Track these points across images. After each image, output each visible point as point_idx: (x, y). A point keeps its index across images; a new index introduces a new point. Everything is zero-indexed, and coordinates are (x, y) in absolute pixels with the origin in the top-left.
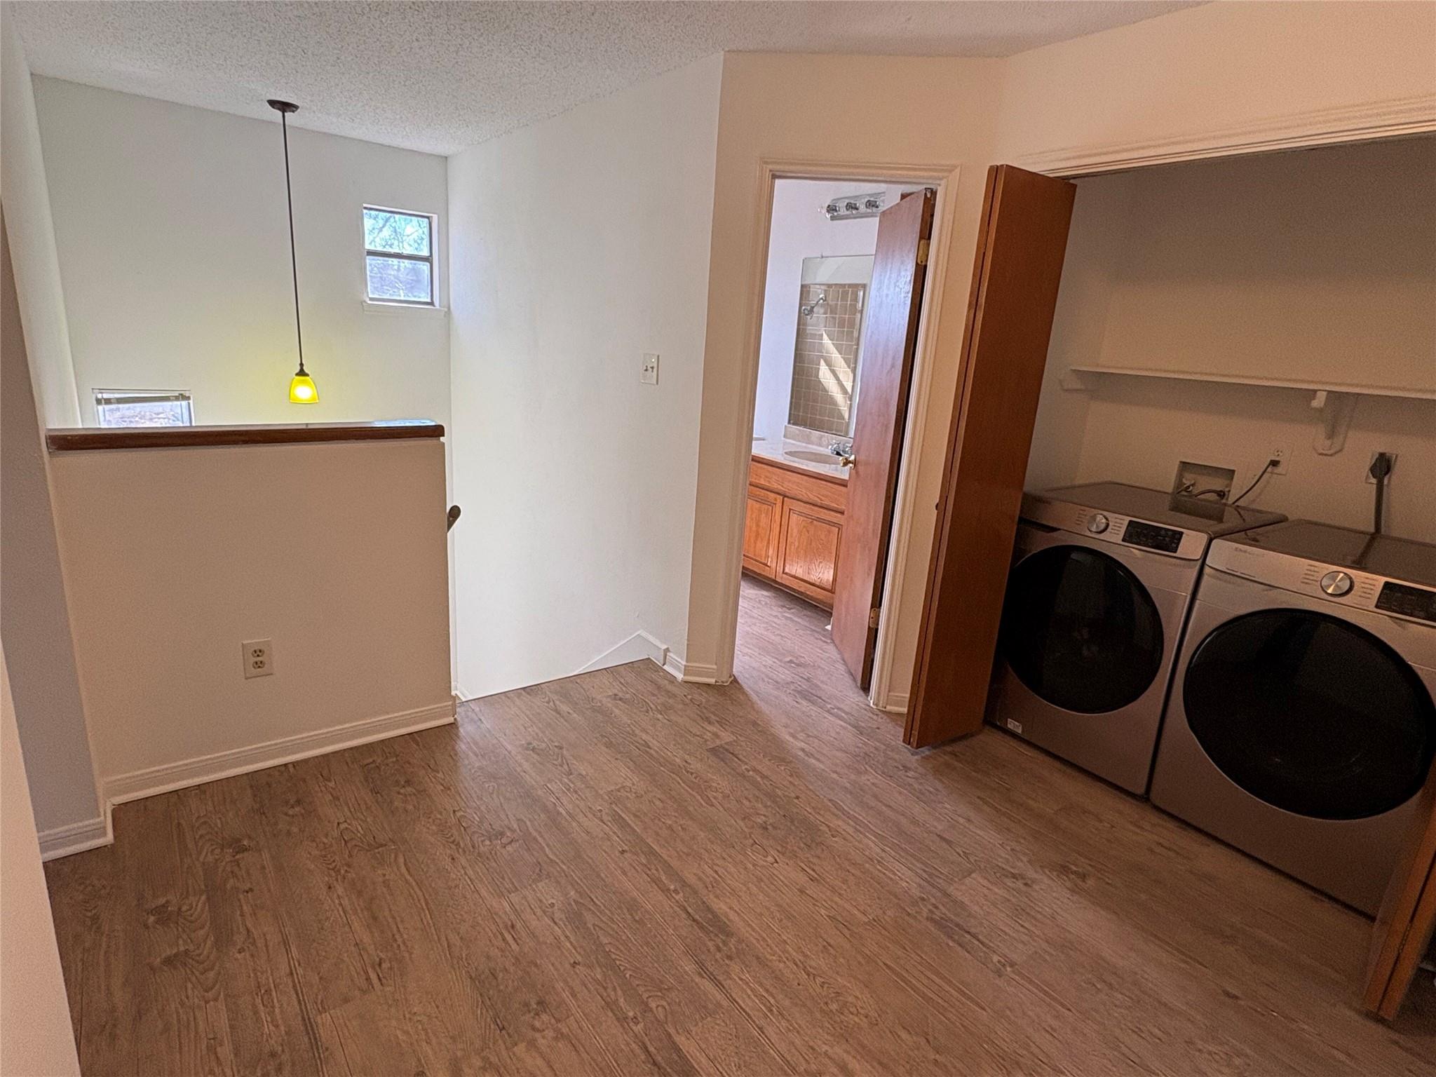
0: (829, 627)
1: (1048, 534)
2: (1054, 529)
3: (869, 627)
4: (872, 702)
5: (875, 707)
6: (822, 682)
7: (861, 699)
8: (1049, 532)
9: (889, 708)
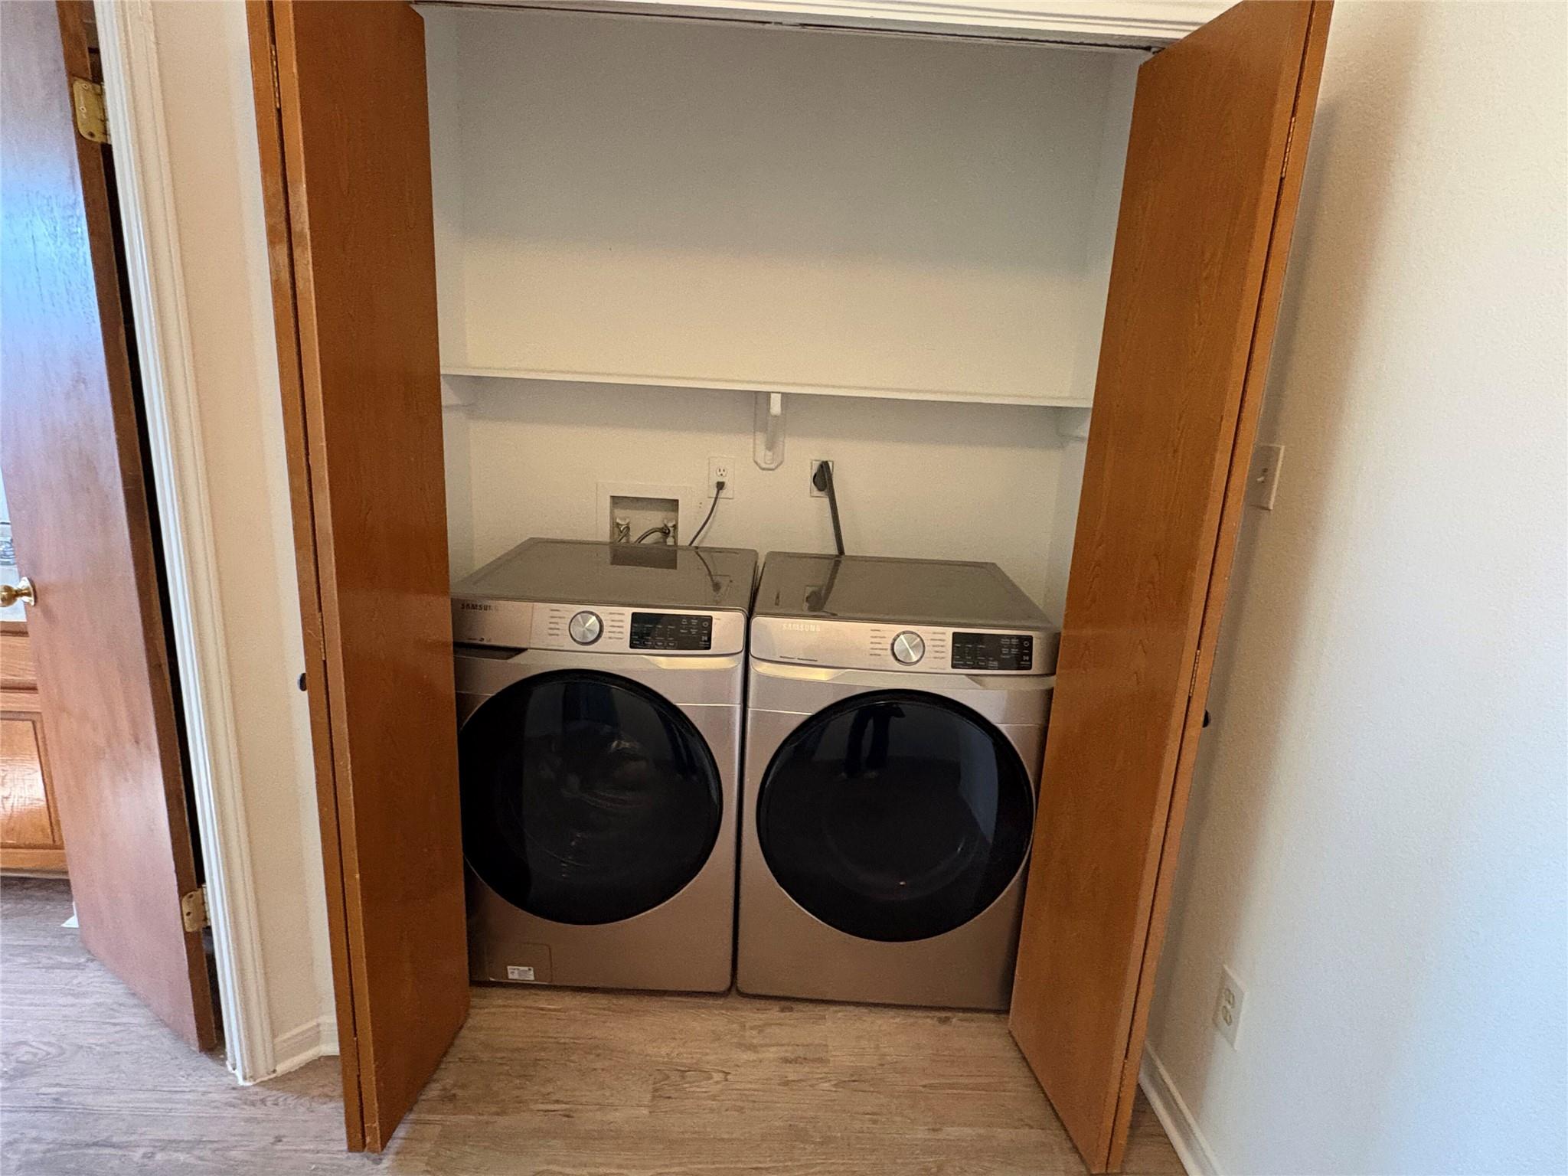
0: (72, 922)
1: (509, 661)
2: (519, 651)
3: (186, 933)
4: (238, 1073)
5: (248, 1084)
6: (98, 1090)
7: (210, 1079)
8: (508, 658)
9: (282, 1068)
